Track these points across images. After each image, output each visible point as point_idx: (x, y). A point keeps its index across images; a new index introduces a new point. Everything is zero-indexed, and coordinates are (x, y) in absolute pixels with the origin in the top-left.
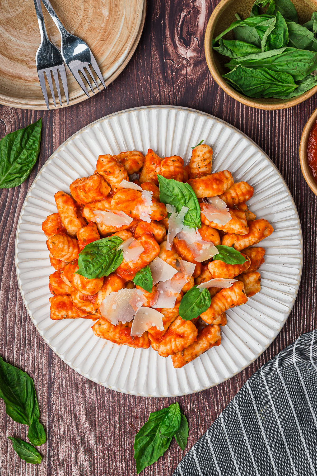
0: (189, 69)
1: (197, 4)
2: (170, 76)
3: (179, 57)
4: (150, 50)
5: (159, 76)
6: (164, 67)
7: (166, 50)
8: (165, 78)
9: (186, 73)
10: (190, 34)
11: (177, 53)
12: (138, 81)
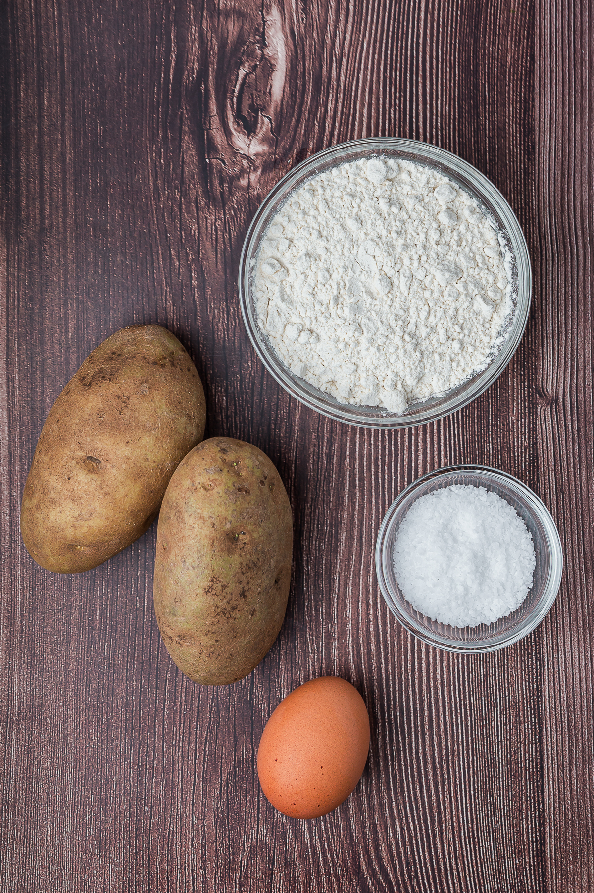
0: (254, 177)
1: (268, 51)
2: (218, 189)
3: (235, 152)
4: (181, 140)
5: (196, 190)
6: (206, 172)
7: (211, 140)
8: (209, 194)
9: (249, 185)
10: (256, 109)
11: (231, 146)
12: (158, 200)
